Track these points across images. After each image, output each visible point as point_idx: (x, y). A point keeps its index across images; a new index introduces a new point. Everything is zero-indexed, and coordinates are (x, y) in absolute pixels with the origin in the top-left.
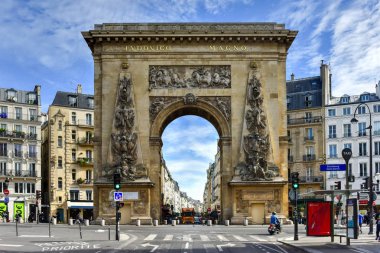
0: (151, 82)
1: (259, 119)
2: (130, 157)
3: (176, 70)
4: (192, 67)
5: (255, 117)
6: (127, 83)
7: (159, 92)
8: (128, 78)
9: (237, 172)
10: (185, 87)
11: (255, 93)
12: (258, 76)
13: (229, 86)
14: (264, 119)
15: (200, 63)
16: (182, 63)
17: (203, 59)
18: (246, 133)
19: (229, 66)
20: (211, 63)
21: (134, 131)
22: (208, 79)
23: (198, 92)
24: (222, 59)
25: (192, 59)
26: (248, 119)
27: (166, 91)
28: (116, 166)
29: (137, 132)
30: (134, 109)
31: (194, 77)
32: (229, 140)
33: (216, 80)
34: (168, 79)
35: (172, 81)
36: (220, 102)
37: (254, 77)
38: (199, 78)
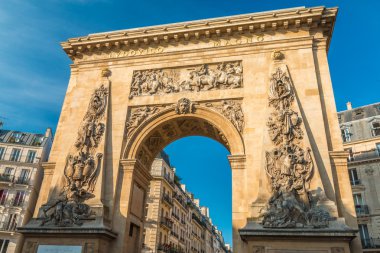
3: (168, 71)
4: (190, 67)
6: (102, 92)
7: (144, 99)
8: (106, 86)
10: (178, 91)
11: (280, 90)
12: (284, 69)
13: (240, 85)
14: (298, 123)
16: (176, 64)
17: (203, 57)
18: (272, 148)
19: (240, 61)
20: (215, 60)
22: (210, 78)
23: (194, 96)
24: (230, 54)
25: (190, 59)
26: (271, 125)
27: (152, 97)
28: (60, 201)
29: (102, 152)
30: (104, 122)
31: (192, 78)
32: (242, 159)
33: (221, 79)
34: (155, 84)
35: (161, 86)
36: (226, 107)
37: (278, 71)
38: (197, 79)
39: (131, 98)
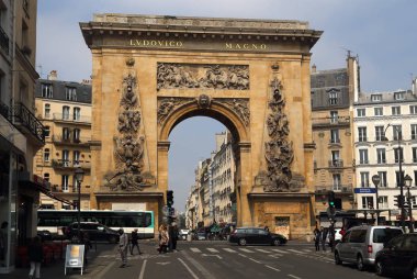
0: (159, 81)
1: (281, 124)
2: (135, 164)
3: (188, 68)
4: (206, 66)
5: (277, 122)
6: (132, 81)
7: (169, 91)
8: (133, 75)
9: (258, 183)
10: (199, 86)
11: (277, 96)
12: (279, 78)
13: (247, 87)
14: (287, 124)
15: (214, 62)
16: (195, 61)
17: (218, 57)
18: (268, 140)
19: (247, 66)
20: (227, 62)
21: (140, 135)
22: (224, 78)
23: (213, 93)
25: (207, 57)
26: (270, 124)
27: (177, 90)
28: (119, 174)
29: (144, 136)
30: (140, 110)
31: (209, 76)
32: (248, 146)
33: (233, 80)
34: (178, 78)
35: (183, 81)
36: (237, 104)
37: (276, 80)
38: (213, 77)
39: (158, 90)
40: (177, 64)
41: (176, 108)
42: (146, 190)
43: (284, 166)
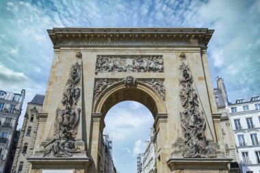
0: (97, 68)
3: (119, 58)
4: (131, 57)
5: (188, 94)
6: (77, 68)
7: (105, 74)
8: (80, 63)
10: (126, 71)
11: (186, 75)
12: (186, 63)
13: (162, 71)
14: (196, 97)
15: (138, 54)
16: (123, 54)
17: (140, 51)
18: (183, 110)
19: (162, 56)
20: (147, 54)
22: (145, 64)
23: (137, 75)
24: (156, 51)
25: (132, 51)
26: (182, 97)
27: (110, 73)
28: (54, 141)
29: (81, 108)
30: (80, 88)
31: (134, 63)
32: (165, 116)
33: (151, 66)
34: (111, 65)
35: (115, 67)
36: (155, 83)
37: (183, 64)
38: (137, 64)
39: (96, 73)
40: (111, 56)
41: (109, 86)
42: (74, 156)
43: (199, 132)
